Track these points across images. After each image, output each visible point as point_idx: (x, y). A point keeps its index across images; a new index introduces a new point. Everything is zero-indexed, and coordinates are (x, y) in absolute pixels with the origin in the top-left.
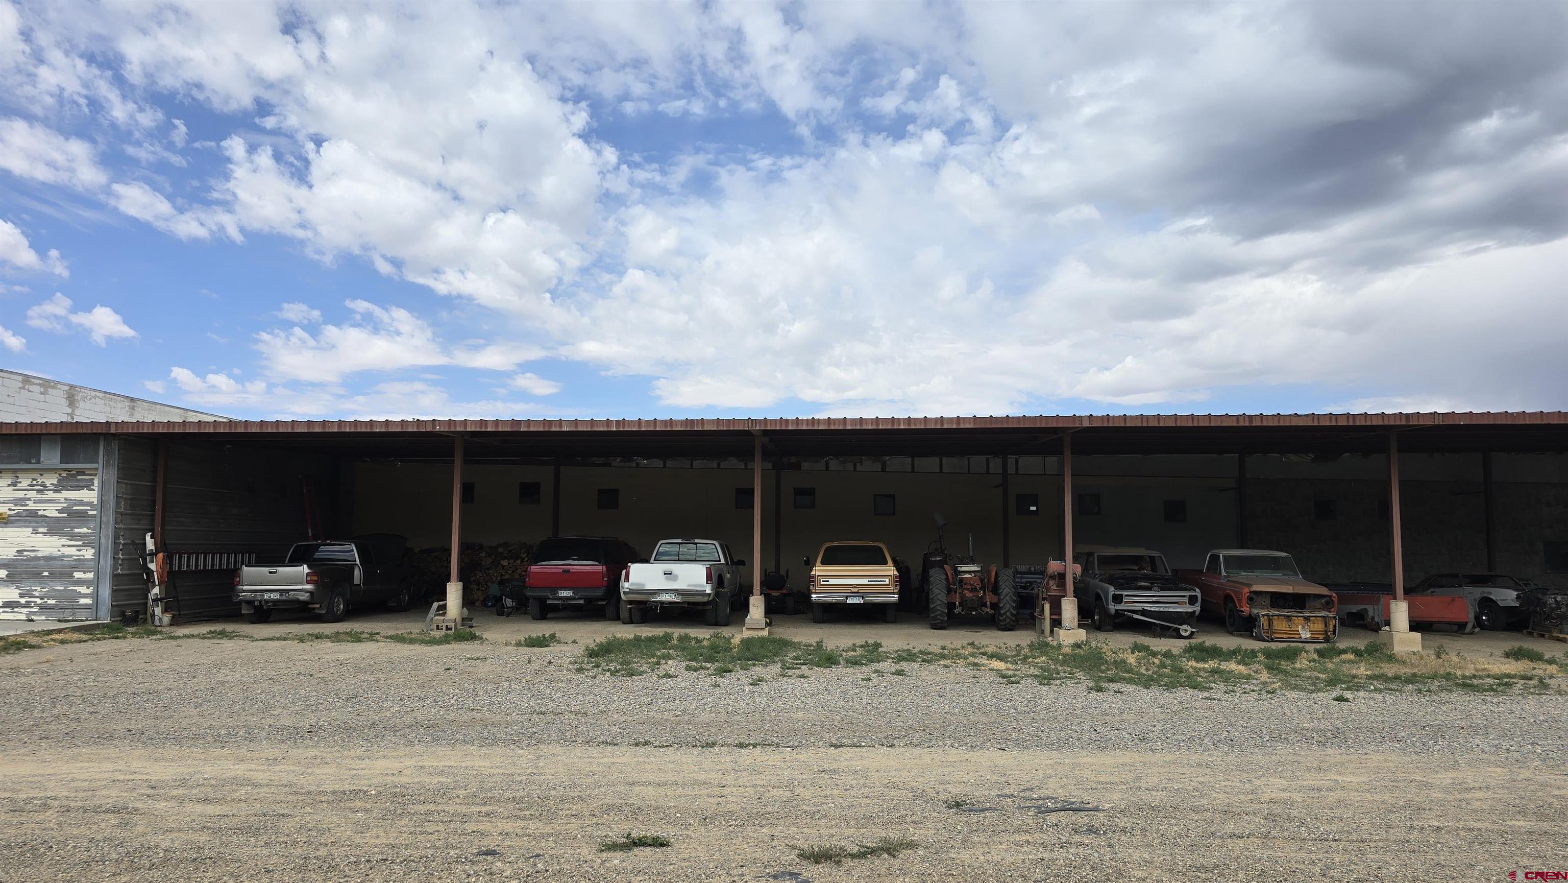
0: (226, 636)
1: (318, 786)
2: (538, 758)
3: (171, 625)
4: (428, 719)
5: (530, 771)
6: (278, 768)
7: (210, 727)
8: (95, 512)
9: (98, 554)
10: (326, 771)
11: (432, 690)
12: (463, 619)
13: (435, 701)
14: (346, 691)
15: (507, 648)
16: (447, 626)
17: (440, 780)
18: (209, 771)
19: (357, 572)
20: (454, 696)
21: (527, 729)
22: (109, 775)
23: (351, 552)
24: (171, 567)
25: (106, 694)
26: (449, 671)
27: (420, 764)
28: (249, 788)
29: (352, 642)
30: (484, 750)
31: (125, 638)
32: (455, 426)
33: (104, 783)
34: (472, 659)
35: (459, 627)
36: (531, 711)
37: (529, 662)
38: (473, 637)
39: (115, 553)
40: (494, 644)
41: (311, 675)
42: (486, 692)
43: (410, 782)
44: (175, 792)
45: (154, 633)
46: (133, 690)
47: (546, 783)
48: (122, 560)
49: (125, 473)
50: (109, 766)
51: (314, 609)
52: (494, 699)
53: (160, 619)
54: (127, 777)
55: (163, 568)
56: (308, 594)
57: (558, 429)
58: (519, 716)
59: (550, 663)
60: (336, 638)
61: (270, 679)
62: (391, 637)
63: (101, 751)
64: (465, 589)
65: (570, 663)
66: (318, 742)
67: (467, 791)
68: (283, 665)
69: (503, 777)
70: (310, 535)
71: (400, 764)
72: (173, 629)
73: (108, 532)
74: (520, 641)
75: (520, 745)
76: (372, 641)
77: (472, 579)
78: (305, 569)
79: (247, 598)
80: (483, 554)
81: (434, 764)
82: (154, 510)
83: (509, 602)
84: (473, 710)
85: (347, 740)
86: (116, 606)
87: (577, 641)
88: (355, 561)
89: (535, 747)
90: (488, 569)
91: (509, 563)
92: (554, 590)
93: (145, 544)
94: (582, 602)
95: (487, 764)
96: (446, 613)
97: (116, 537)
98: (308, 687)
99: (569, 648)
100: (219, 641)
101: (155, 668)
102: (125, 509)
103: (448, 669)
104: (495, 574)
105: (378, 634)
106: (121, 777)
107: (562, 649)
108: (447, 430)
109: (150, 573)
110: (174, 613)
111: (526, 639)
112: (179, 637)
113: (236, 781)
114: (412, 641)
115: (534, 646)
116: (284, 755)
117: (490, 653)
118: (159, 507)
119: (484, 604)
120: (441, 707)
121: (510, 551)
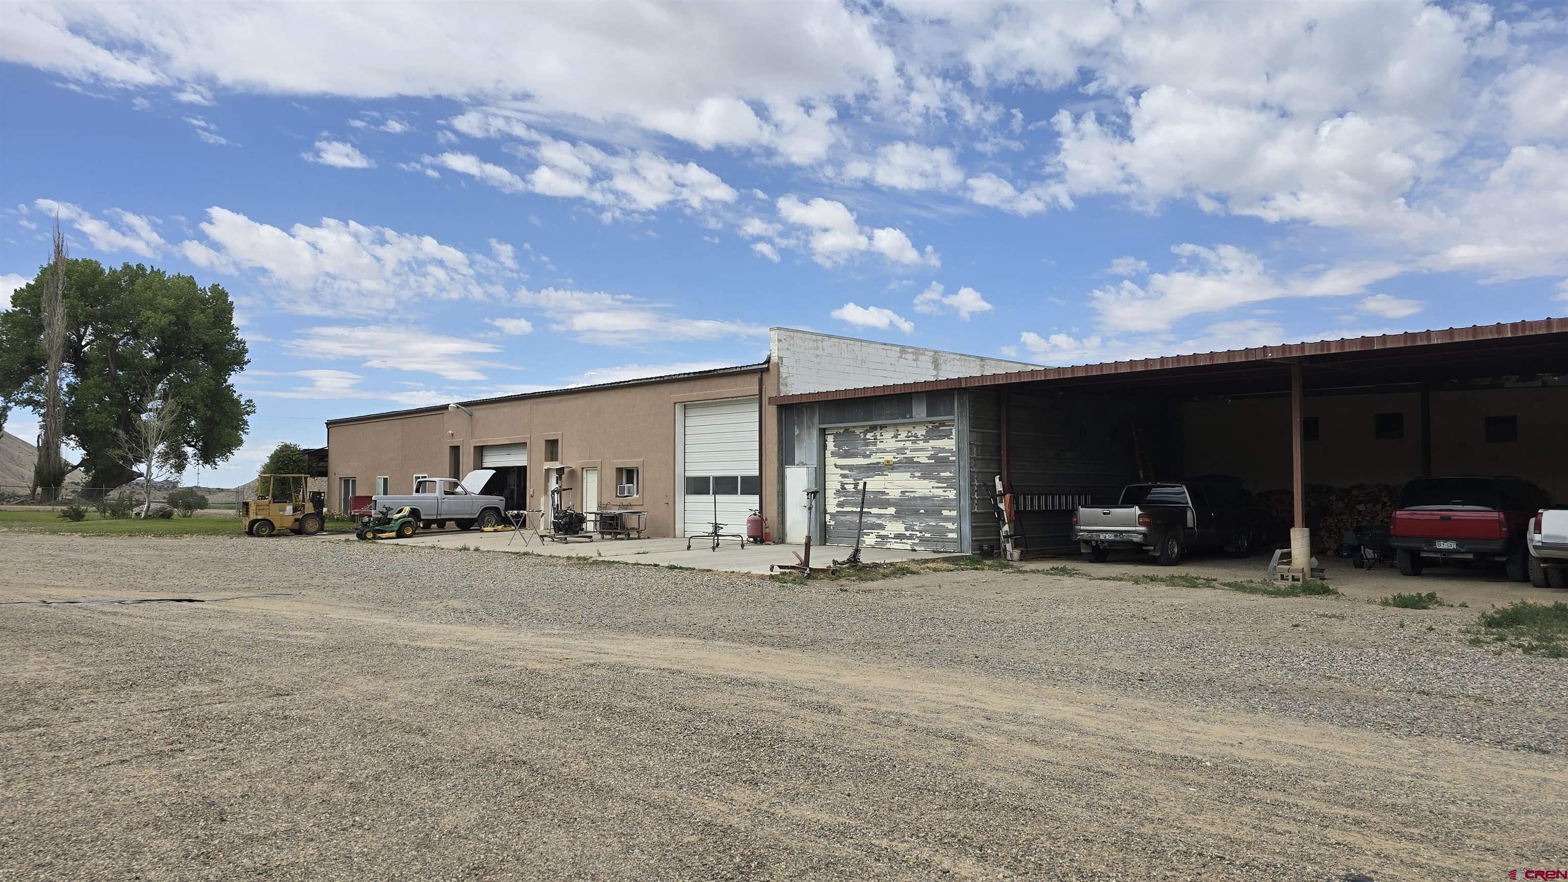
0: (1067, 573)
1: (1147, 745)
2: (1426, 754)
3: (1021, 560)
4: (1274, 682)
5: (1414, 770)
6: (1106, 716)
7: (1046, 662)
8: (954, 458)
9: (959, 494)
10: (1156, 729)
11: (1277, 649)
12: (1312, 570)
13: (1282, 662)
14: (1181, 639)
15: (1371, 606)
16: (1293, 577)
17: (1291, 762)
18: (1040, 709)
19: (1189, 515)
20: (1305, 658)
21: (1405, 711)
22: (954, 699)
23: (1181, 494)
24: (1017, 507)
25: (963, 619)
26: (1298, 628)
27: (1265, 737)
28: (1076, 734)
29: (1188, 587)
30: (1346, 732)
31: (983, 569)
32: (1290, 352)
33: (948, 706)
34: (1326, 616)
35: (1308, 578)
36: (1409, 688)
37: (1402, 626)
38: (1326, 591)
39: (972, 494)
40: (1353, 600)
41: (1145, 619)
42: (1346, 658)
43: (1252, 758)
44: (1006, 727)
45: (1007, 567)
46: (985, 618)
47: (1440, 791)
48: (978, 500)
49: (976, 423)
50: (955, 690)
51: (1148, 550)
52: (1357, 668)
53: (1011, 554)
54: (968, 704)
55: (1010, 508)
56: (1141, 536)
57: (1425, 343)
58: (1392, 693)
59: (1431, 629)
60: (1171, 581)
61: (1104, 619)
62: (1229, 585)
63: (951, 674)
64: (1312, 536)
65: (1460, 631)
66: (1148, 693)
67: (1327, 784)
68: (1117, 606)
69: (1375, 772)
70: (1142, 477)
71: (1241, 734)
72: (1022, 564)
73: (966, 474)
74: (1386, 599)
75: (1397, 733)
76: (1208, 587)
77: (1321, 525)
78: (1137, 511)
79: (1085, 538)
80: (1333, 498)
81: (1282, 740)
82: (1000, 455)
83: (1369, 553)
84: (1330, 678)
85: (1180, 695)
86: (976, 541)
87: (1467, 604)
88: (1188, 503)
89: (1419, 738)
90: (1341, 514)
91: (1367, 508)
92: (1431, 540)
93: (995, 486)
94: (1470, 556)
95: (1352, 751)
96: (1291, 562)
97: (972, 480)
98: (1141, 631)
99: (1455, 613)
100: (1058, 577)
101: (1004, 599)
102: (977, 455)
103: (1297, 626)
104: (1350, 521)
105: (1215, 580)
106: (962, 704)
107: (1447, 613)
108: (1280, 356)
109: (1000, 512)
110: (1023, 549)
111: (1394, 597)
112: (1026, 572)
113: (1064, 725)
114: (1253, 591)
115: (1406, 607)
116: (1113, 703)
117: (1349, 612)
118: (1004, 452)
119: (1338, 553)
120: (1289, 670)
121: (1368, 493)
